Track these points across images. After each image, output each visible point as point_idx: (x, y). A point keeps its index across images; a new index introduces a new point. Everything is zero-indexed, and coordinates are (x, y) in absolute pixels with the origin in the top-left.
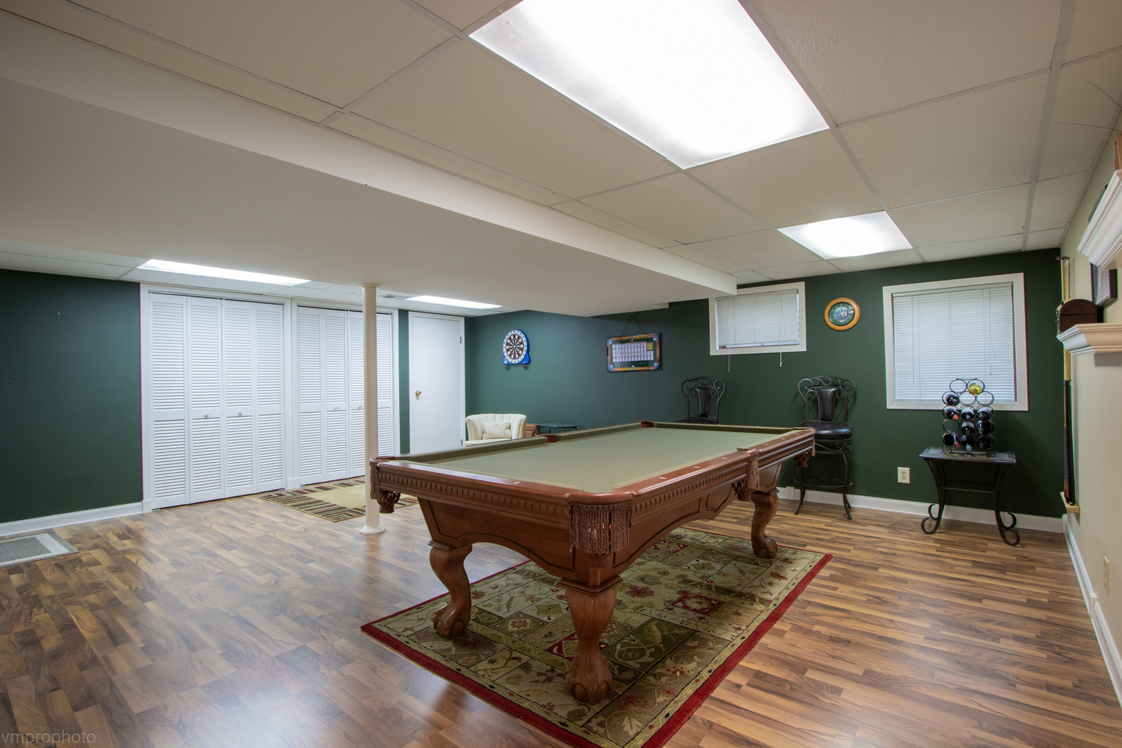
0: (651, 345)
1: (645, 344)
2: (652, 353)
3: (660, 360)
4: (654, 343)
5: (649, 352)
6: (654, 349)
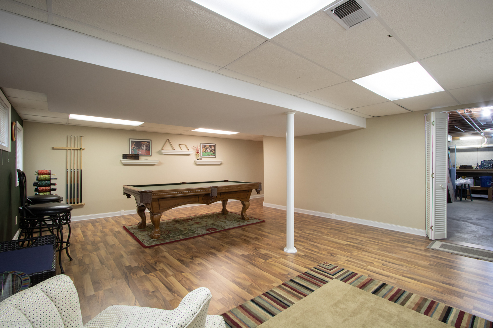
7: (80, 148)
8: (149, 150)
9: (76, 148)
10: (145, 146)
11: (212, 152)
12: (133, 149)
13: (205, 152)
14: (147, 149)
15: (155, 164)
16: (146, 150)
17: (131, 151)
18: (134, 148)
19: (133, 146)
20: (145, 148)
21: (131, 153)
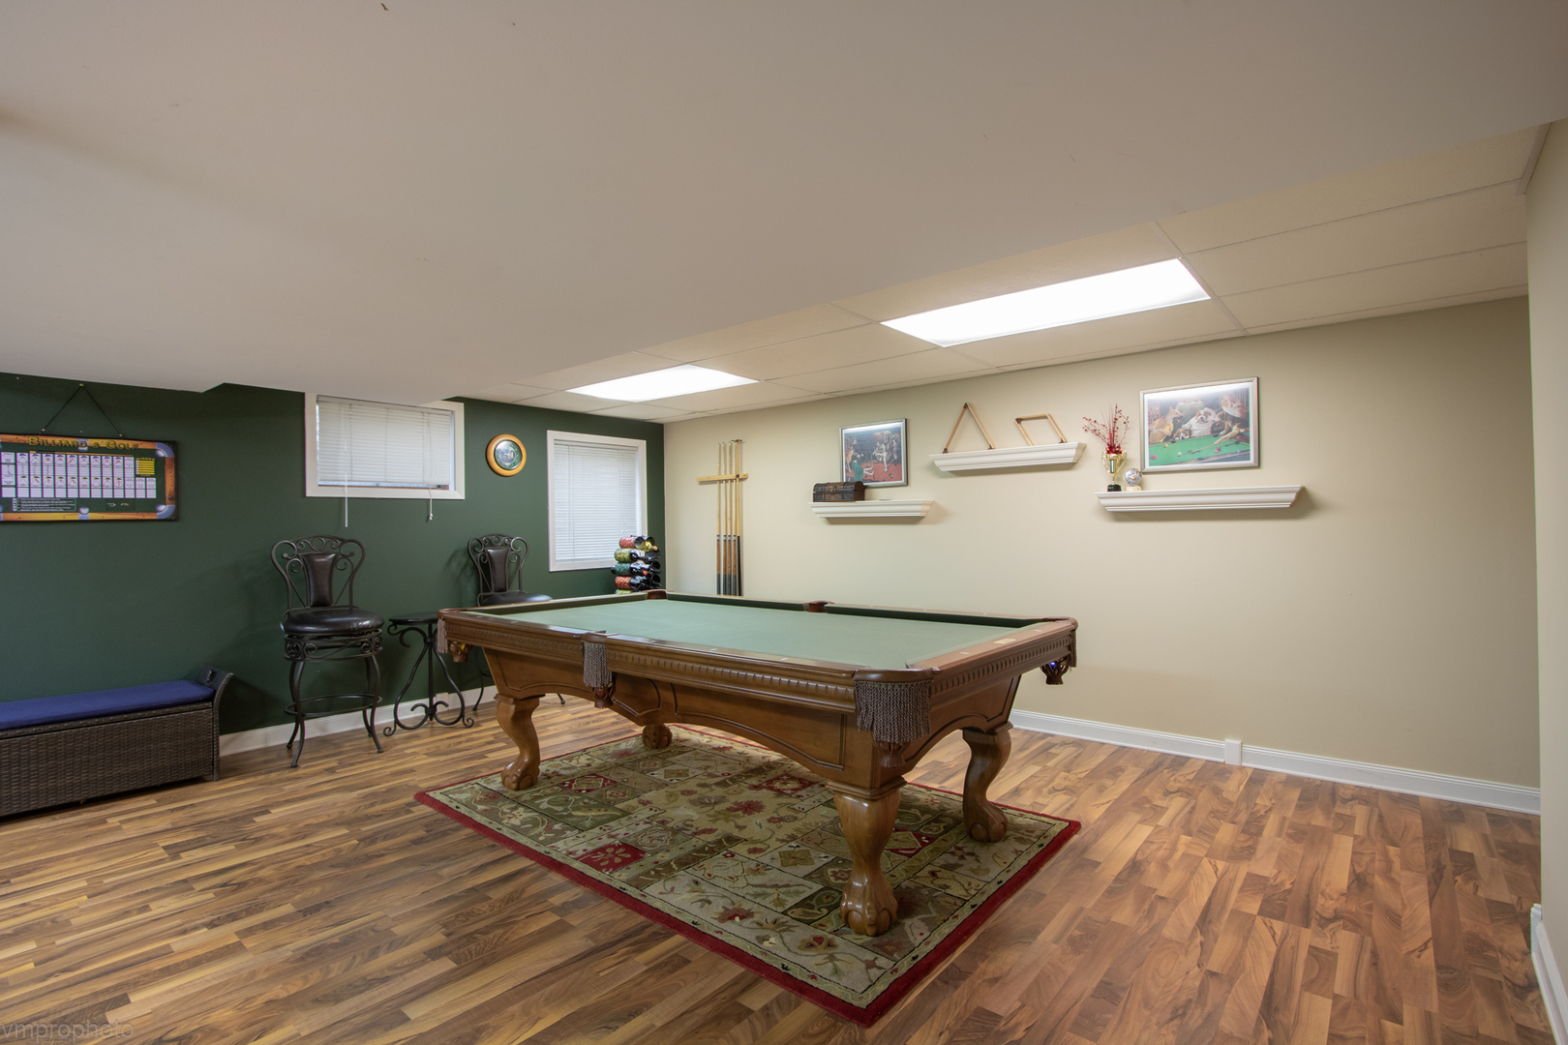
0: (148, 466)
1: (130, 461)
2: (152, 483)
3: (177, 498)
4: (160, 464)
5: (140, 482)
6: (159, 474)
7: (734, 476)
8: (899, 461)
9: (729, 476)
10: (883, 446)
11: (1223, 437)
12: (851, 463)
13: (1169, 439)
14: (892, 457)
15: (923, 517)
16: (888, 462)
17: (847, 471)
18: (854, 458)
19: (852, 452)
20: (885, 454)
21: (847, 477)
